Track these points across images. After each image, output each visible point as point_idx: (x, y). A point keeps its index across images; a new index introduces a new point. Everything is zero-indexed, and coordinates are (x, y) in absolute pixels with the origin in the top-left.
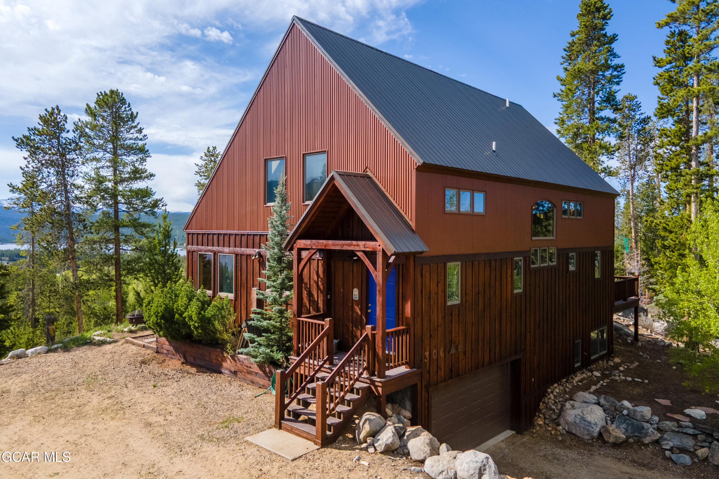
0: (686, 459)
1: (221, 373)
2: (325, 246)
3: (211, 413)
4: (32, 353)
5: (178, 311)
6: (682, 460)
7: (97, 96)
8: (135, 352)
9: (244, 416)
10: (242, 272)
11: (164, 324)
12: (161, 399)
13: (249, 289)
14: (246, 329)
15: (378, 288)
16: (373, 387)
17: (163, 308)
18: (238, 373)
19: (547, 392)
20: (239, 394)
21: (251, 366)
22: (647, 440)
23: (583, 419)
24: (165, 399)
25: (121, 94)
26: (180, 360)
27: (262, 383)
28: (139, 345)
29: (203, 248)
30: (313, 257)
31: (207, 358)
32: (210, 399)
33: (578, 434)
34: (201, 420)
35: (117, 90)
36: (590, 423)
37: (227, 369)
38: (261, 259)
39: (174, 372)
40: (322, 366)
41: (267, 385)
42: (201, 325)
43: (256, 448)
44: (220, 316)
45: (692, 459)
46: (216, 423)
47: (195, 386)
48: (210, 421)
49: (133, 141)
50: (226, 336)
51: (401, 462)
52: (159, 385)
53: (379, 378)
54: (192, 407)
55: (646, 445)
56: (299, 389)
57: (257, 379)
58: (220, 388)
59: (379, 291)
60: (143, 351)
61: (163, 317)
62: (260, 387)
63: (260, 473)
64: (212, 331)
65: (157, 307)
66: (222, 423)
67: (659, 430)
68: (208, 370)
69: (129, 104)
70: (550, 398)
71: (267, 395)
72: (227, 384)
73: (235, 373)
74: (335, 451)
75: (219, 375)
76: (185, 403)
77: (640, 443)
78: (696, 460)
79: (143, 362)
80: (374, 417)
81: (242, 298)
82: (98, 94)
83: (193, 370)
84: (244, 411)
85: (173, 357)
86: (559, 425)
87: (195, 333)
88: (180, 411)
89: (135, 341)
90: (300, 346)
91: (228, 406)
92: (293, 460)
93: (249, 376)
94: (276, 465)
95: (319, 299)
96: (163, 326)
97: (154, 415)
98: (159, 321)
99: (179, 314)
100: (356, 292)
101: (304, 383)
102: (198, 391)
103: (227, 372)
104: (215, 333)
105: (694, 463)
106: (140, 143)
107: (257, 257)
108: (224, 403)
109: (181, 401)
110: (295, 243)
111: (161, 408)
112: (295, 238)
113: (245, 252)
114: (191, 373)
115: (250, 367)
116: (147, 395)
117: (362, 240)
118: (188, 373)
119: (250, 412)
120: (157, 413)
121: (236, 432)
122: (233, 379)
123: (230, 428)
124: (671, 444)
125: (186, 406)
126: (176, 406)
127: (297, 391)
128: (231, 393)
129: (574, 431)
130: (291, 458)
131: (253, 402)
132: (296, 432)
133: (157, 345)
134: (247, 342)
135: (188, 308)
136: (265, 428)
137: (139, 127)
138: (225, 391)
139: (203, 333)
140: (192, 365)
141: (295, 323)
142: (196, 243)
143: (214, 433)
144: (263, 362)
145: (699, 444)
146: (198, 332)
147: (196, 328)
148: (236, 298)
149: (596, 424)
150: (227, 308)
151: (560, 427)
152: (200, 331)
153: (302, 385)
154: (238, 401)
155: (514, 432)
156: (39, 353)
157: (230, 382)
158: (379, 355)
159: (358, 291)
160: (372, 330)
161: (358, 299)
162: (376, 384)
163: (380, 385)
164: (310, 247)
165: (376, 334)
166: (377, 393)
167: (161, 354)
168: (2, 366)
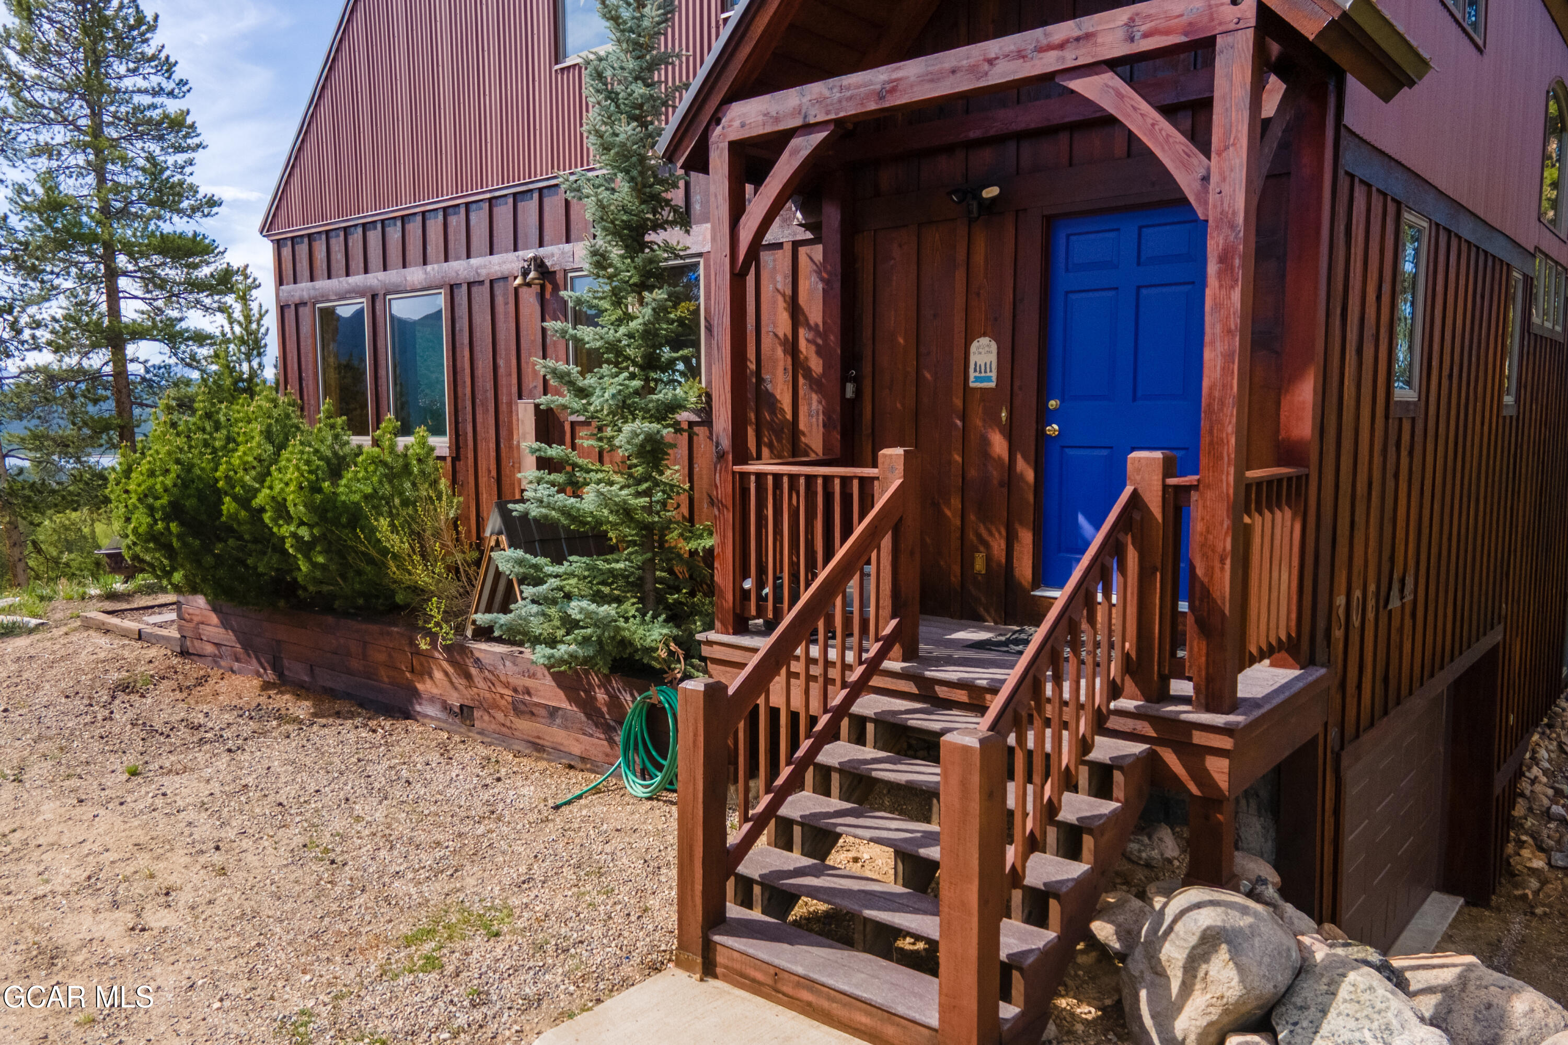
1: (407, 715)
3: (359, 886)
5: (233, 487)
8: (102, 655)
9: (515, 901)
10: (477, 349)
11: (180, 537)
12: (142, 826)
13: (503, 408)
14: (503, 538)
16: (1173, 757)
17: (173, 475)
18: (476, 714)
19: (1523, 760)
20: (486, 795)
21: (530, 680)
24: (163, 828)
26: (259, 675)
27: (576, 750)
28: (125, 634)
29: (333, 284)
30: (769, 238)
31: (355, 664)
32: (358, 819)
34: (309, 926)
37: (432, 700)
38: (549, 287)
39: (228, 717)
40: (873, 667)
41: (600, 758)
42: (324, 536)
44: (397, 501)
46: (379, 941)
47: (302, 769)
48: (355, 933)
50: (422, 576)
52: (154, 766)
53: (1209, 709)
54: (276, 859)
56: (786, 772)
57: (555, 734)
58: (404, 774)
60: (132, 651)
61: (175, 511)
62: (571, 767)
64: (371, 561)
65: (152, 474)
66: (409, 942)
68: (361, 705)
70: (1534, 781)
71: (606, 798)
72: (435, 757)
73: (464, 713)
75: (400, 725)
76: (246, 843)
79: (126, 687)
80: (1249, 920)
81: (482, 446)
83: (302, 709)
84: (511, 874)
85: (236, 665)
87: (304, 567)
88: (219, 880)
89: (114, 620)
90: (748, 584)
91: (438, 854)
93: (524, 725)
95: (803, 410)
96: (176, 543)
97: (91, 903)
98: (160, 525)
99: (235, 498)
100: (983, 356)
101: (805, 745)
102: (312, 787)
103: (431, 710)
104: (380, 566)
106: (173, 106)
107: (532, 275)
108: (421, 837)
109: (231, 834)
110: (713, 121)
111: (129, 870)
112: (719, 98)
113: (483, 272)
114: (296, 720)
115: (528, 692)
116: (87, 811)
118: (279, 718)
119: (539, 878)
120: (105, 898)
121: (479, 999)
122: (457, 738)
123: (450, 969)
125: (251, 859)
126: (202, 859)
127: (779, 782)
128: (450, 792)
131: (551, 831)
132: (806, 996)
133: (180, 629)
134: (510, 583)
135: (269, 474)
136: (626, 970)
137: (163, 56)
138: (427, 784)
139: (333, 567)
140: (300, 690)
141: (725, 491)
142: (307, 273)
143: (369, 1000)
144: (586, 660)
146: (315, 565)
147: (306, 548)
148: (458, 448)
150: (422, 472)
152: (321, 559)
153: (799, 753)
154: (481, 830)
155: (1461, 900)
157: (444, 749)
158: (1216, 595)
159: (994, 346)
160: (1169, 468)
161: (992, 385)
162: (1199, 738)
163: (1226, 743)
164: (798, 122)
165: (1196, 487)
166: (1199, 785)
167: (195, 658)
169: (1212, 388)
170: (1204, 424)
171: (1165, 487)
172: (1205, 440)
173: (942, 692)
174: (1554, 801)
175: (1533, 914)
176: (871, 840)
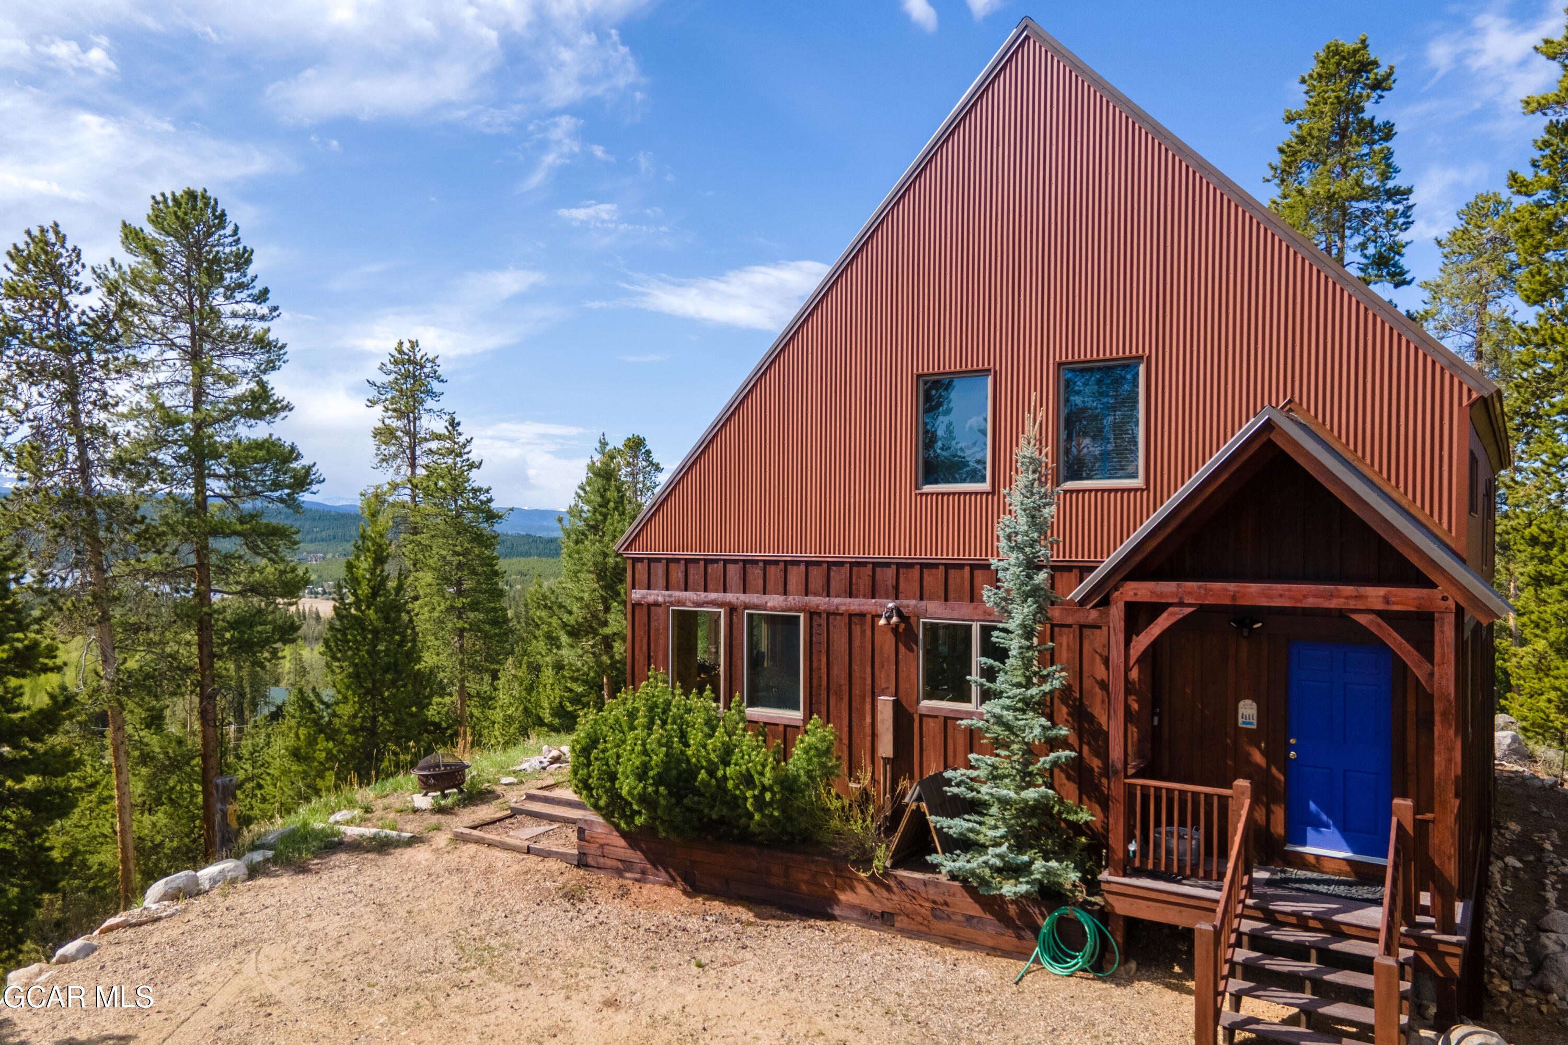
1: (831, 918)
2: (1234, 597)
4: (214, 881)
7: (152, 202)
8: (517, 868)
10: (834, 657)
11: (665, 797)
13: (856, 699)
14: (924, 805)
15: (1438, 707)
16: (1426, 958)
17: (661, 755)
18: (897, 918)
21: (949, 900)
25: (212, 202)
28: (510, 848)
29: (690, 595)
31: (775, 881)
35: (205, 191)
37: (853, 907)
39: (697, 921)
49: (240, 322)
53: (1445, 932)
57: (969, 931)
59: (1444, 714)
60: (537, 864)
69: (237, 228)
72: (889, 949)
73: (885, 917)
75: (834, 925)
79: (571, 896)
82: (154, 197)
85: (642, 877)
87: (756, 817)
90: (1133, 848)
93: (944, 926)
100: (1247, 711)
103: (852, 914)
106: (260, 327)
107: (894, 619)
110: (1116, 588)
112: (1118, 577)
113: (842, 608)
115: (946, 904)
117: (1378, 581)
118: (737, 921)
122: (877, 934)
127: (1225, 973)
133: (581, 848)
137: (258, 285)
141: (1119, 793)
142: (662, 581)
146: (768, 816)
147: (764, 806)
152: (776, 813)
156: (233, 881)
158: (1446, 875)
159: (1255, 705)
160: (1417, 810)
161: (1255, 727)
162: (1442, 948)
163: (1458, 951)
164: (1176, 600)
165: (1433, 822)
166: (1442, 972)
167: (596, 870)
168: (162, 924)
169: (1440, 774)
170: (1436, 792)
171: (1415, 820)
172: (1437, 799)
173: (1280, 918)
174: (1506, 944)
175: (1510, 1023)
176: (1285, 1004)
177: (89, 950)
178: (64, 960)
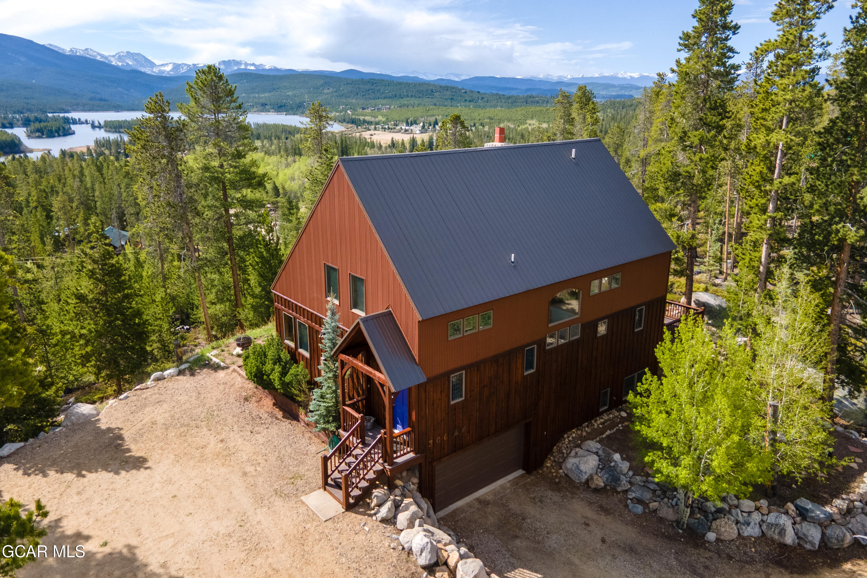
0: (639, 509)
3: (285, 467)
4: (168, 375)
5: (266, 373)
6: (635, 510)
8: (240, 385)
9: (306, 474)
10: (314, 341)
12: (254, 448)
13: (319, 355)
19: (563, 437)
20: (307, 448)
22: (619, 489)
23: (578, 467)
24: (257, 449)
26: (272, 400)
32: (286, 451)
33: (573, 478)
34: (278, 473)
36: (581, 471)
39: (266, 415)
40: (357, 445)
43: (306, 508)
45: (644, 509)
46: (286, 478)
47: (278, 436)
48: (284, 476)
51: (389, 529)
52: (255, 430)
53: (388, 465)
55: (618, 493)
58: (295, 440)
60: (246, 385)
62: (323, 442)
63: (304, 529)
66: (290, 479)
67: (630, 483)
68: (290, 416)
70: (564, 443)
72: (301, 435)
74: (354, 515)
75: (297, 423)
76: (270, 455)
77: (614, 490)
78: (647, 511)
79: (246, 399)
80: (381, 494)
83: (280, 415)
84: (306, 468)
86: (561, 468)
90: (345, 424)
91: (297, 462)
92: (325, 521)
94: (315, 524)
97: (249, 464)
99: (267, 375)
102: (280, 442)
105: (644, 512)
108: (295, 457)
109: (267, 452)
110: (339, 355)
112: (338, 352)
114: (278, 419)
116: (246, 442)
118: (276, 418)
119: (310, 469)
120: (251, 463)
121: (297, 490)
123: (295, 484)
124: (634, 495)
125: (270, 458)
126: (263, 458)
128: (302, 446)
129: (570, 475)
130: (324, 520)
131: (315, 459)
136: (316, 488)
138: (298, 444)
140: (280, 408)
142: (280, 303)
143: (284, 488)
145: (654, 498)
148: (311, 358)
149: (586, 473)
150: (301, 374)
151: (561, 471)
154: (304, 457)
155: (524, 472)
156: (173, 376)
157: (303, 433)
167: (259, 390)
168: (148, 390)
177: (127, 397)
178: (121, 400)
